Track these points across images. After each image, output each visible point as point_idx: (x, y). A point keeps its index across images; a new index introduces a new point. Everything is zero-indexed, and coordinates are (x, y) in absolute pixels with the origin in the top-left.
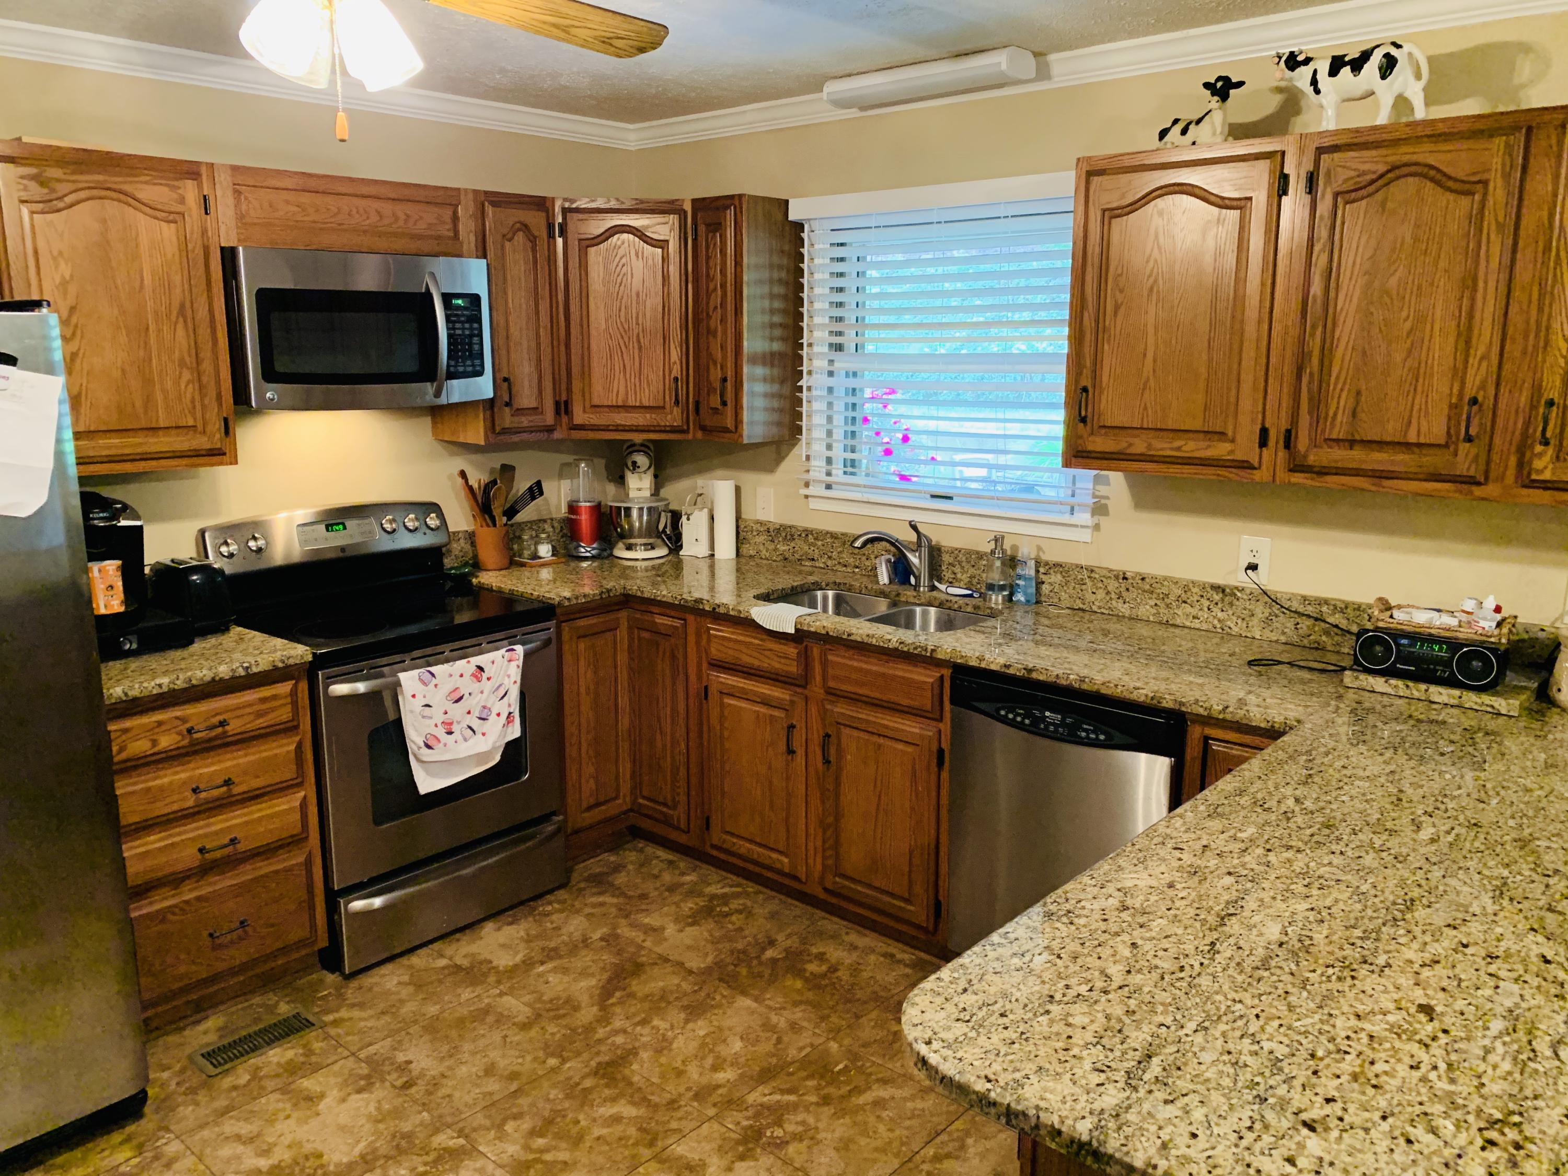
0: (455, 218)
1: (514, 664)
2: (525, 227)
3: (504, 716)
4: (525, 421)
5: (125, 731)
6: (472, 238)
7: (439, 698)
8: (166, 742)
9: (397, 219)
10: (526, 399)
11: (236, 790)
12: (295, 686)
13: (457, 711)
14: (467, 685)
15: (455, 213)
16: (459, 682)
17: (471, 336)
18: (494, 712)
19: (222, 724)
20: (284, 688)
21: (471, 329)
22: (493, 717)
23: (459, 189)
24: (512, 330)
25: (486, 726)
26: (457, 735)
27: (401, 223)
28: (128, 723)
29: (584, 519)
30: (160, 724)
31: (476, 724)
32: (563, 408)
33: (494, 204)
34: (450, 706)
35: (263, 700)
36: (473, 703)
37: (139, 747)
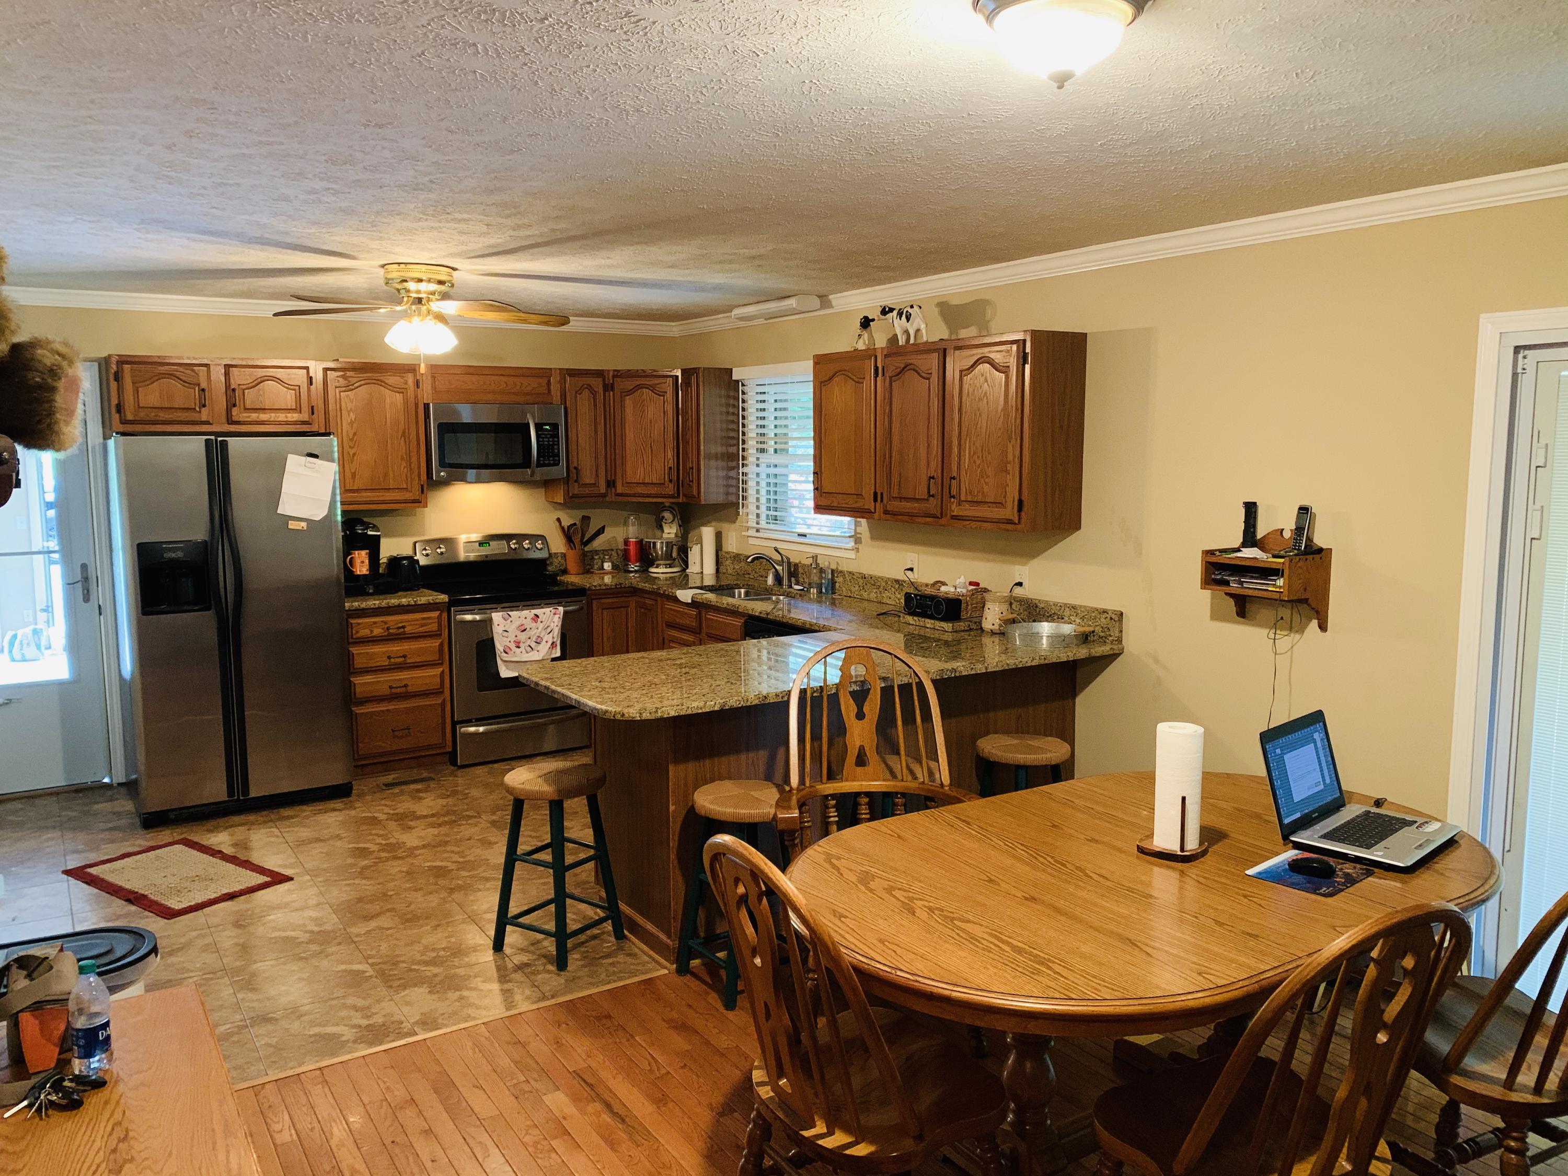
0: (549, 383)
1: (557, 616)
2: (589, 387)
3: (550, 643)
4: (587, 491)
5: (359, 624)
6: (559, 394)
7: (512, 628)
8: (377, 632)
9: (516, 385)
10: (588, 478)
11: (409, 661)
12: (441, 614)
13: (522, 637)
14: (529, 624)
15: (549, 382)
16: (524, 622)
17: (554, 445)
18: (545, 640)
19: (403, 627)
20: (435, 614)
21: (553, 441)
22: (544, 642)
23: (551, 369)
24: (580, 442)
25: (540, 647)
26: (522, 649)
27: (518, 387)
28: (360, 621)
29: (632, 548)
30: (375, 623)
31: (533, 645)
32: (611, 484)
33: (570, 375)
34: (518, 633)
35: (424, 619)
36: (534, 633)
37: (364, 632)
